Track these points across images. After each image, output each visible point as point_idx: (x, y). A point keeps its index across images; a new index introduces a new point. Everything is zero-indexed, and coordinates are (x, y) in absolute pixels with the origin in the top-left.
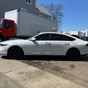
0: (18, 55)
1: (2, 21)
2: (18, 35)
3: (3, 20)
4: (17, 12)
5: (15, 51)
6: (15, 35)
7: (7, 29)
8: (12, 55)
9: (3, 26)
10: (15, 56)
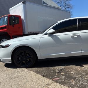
0: (28, 60)
1: (6, 18)
2: (27, 33)
3: (7, 16)
4: (23, 5)
5: (23, 54)
6: (23, 33)
7: (13, 27)
8: (19, 60)
9: (8, 23)
10: (24, 62)
